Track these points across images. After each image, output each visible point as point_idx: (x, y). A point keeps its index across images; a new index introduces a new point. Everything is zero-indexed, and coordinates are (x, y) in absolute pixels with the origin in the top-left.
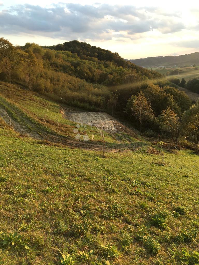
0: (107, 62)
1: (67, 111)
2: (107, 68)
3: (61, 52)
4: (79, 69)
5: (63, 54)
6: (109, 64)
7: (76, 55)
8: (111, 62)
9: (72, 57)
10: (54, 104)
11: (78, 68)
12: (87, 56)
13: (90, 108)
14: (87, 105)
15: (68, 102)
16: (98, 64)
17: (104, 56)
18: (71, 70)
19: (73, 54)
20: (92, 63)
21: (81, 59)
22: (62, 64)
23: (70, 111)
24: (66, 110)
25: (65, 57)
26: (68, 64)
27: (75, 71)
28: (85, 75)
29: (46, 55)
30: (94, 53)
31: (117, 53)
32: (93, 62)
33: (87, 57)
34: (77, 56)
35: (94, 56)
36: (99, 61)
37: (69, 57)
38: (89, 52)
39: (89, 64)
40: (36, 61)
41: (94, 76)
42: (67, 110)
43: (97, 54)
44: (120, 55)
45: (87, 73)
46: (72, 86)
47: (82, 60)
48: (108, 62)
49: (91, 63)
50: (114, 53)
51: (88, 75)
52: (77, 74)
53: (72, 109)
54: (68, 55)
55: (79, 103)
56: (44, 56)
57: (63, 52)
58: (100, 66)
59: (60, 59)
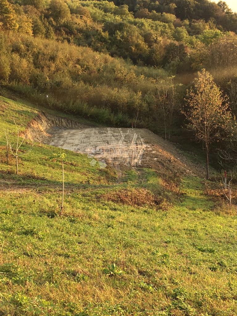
0: (196, 24)
1: (56, 124)
2: (194, 37)
3: (92, 3)
4: (121, 37)
5: (96, 7)
6: (202, 26)
7: (126, 8)
8: (206, 22)
9: (115, 13)
10: (24, 108)
11: (117, 34)
12: (150, 11)
13: (113, 118)
14: (105, 112)
15: (61, 105)
16: (173, 28)
17: (192, 9)
18: (102, 40)
19: (117, 7)
20: (160, 26)
21: (135, 17)
22: (85, 29)
23: (64, 124)
24: (53, 122)
25: (99, 13)
26: (99, 27)
27: (109, 41)
28: (131, 49)
29: (50, 8)
30: (167, 4)
31: (224, 3)
32: (162, 24)
33: (150, 14)
34: (127, 11)
35: (169, 11)
36: (178, 21)
37: (108, 14)
38: (157, 3)
39: (152, 27)
40: (13, 19)
41: (153, 52)
42: (57, 122)
43: (174, 5)
44: (229, 8)
45: (137, 46)
46: (83, 71)
47: (137, 20)
48: (200, 24)
49: (156, 26)
50: (217, 3)
51: (139, 51)
52: (114, 49)
53: (68, 120)
54: (106, 10)
55: (85, 106)
56: (46, 11)
57: (95, 4)
58: (179, 32)
59: (85, 18)
